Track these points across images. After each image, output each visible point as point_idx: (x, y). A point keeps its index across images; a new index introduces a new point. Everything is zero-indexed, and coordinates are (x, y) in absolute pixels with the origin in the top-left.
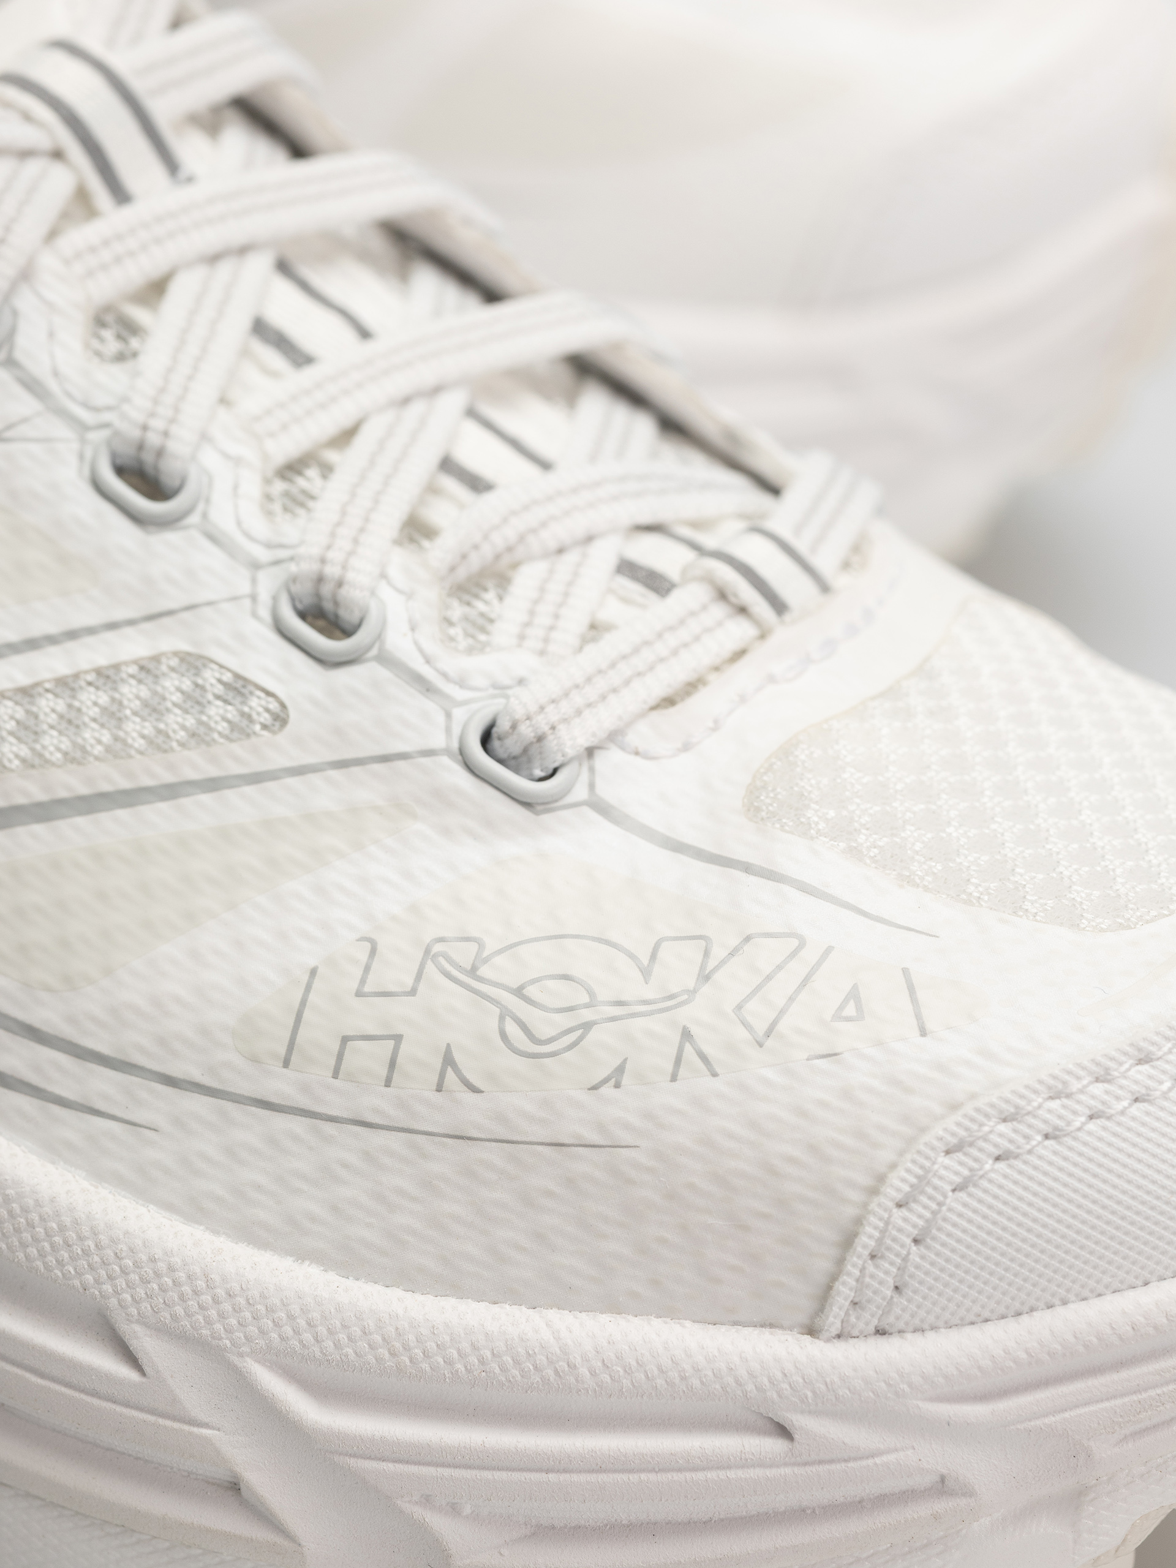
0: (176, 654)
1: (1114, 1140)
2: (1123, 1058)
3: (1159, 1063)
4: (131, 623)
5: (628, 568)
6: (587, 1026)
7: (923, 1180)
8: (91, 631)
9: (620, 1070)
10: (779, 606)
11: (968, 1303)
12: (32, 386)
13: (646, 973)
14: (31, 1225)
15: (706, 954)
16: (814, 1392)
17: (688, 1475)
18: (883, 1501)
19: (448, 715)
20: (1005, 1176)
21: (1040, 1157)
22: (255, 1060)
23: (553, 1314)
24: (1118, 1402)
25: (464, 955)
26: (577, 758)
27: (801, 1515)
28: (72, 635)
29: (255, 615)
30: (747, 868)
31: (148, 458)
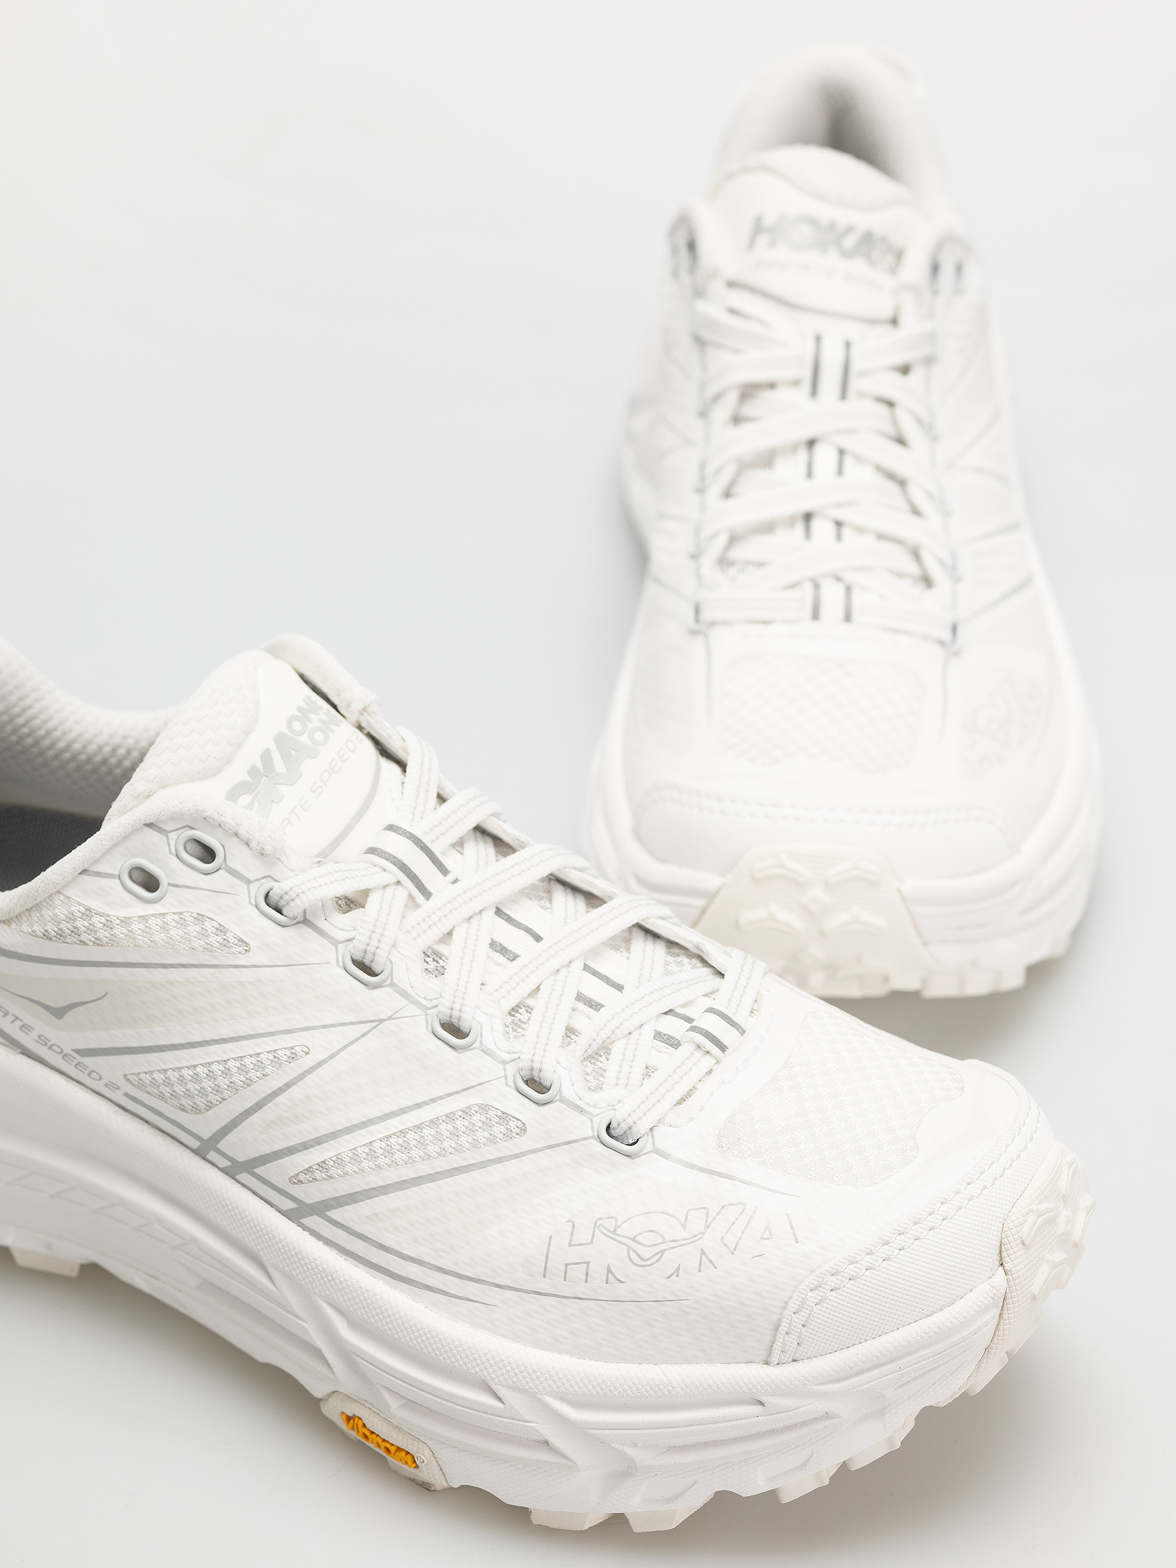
0: (477, 1105)
1: (877, 1277)
2: (877, 1245)
3: (891, 1244)
4: (457, 1093)
5: (659, 1036)
6: (663, 1252)
7: (803, 1303)
8: (441, 1098)
9: (678, 1269)
10: (723, 1048)
11: (827, 1346)
12: (403, 993)
13: (684, 1226)
14: (451, 1349)
15: (707, 1215)
16: (771, 1388)
17: (725, 1424)
18: (804, 1423)
19: (592, 1121)
20: (835, 1297)
21: (848, 1288)
22: (532, 1276)
23: (663, 1366)
24: (892, 1375)
25: (610, 1225)
26: (647, 1133)
27: (772, 1432)
28: (433, 1100)
29: (507, 1085)
30: (720, 1175)
31: (455, 1021)
